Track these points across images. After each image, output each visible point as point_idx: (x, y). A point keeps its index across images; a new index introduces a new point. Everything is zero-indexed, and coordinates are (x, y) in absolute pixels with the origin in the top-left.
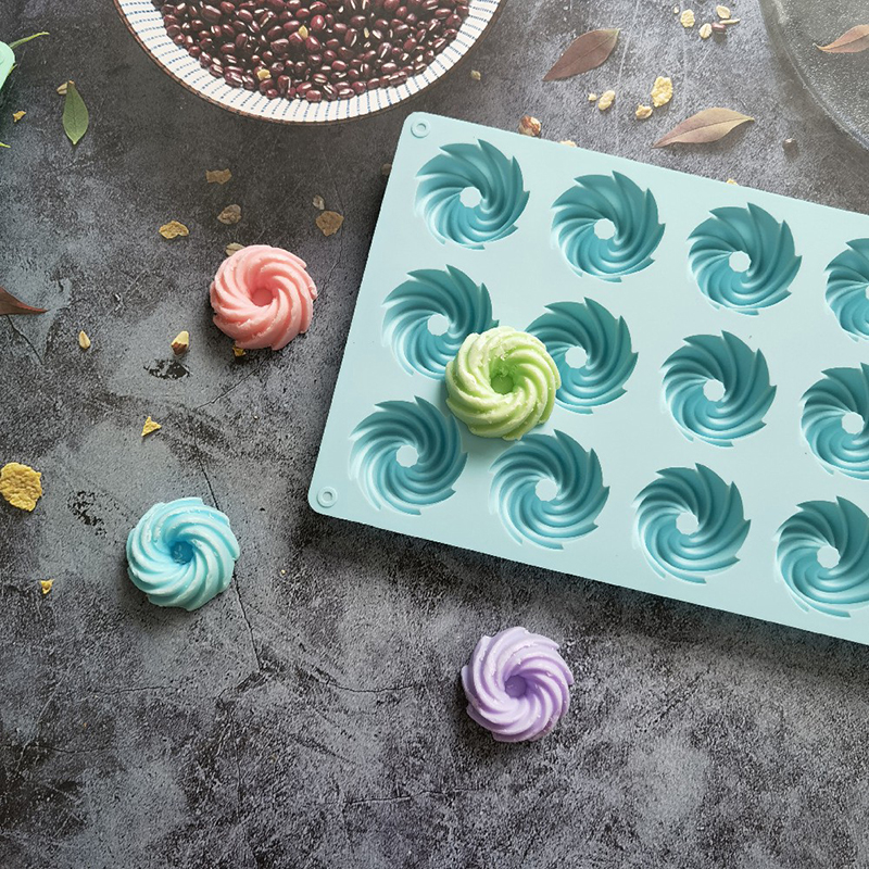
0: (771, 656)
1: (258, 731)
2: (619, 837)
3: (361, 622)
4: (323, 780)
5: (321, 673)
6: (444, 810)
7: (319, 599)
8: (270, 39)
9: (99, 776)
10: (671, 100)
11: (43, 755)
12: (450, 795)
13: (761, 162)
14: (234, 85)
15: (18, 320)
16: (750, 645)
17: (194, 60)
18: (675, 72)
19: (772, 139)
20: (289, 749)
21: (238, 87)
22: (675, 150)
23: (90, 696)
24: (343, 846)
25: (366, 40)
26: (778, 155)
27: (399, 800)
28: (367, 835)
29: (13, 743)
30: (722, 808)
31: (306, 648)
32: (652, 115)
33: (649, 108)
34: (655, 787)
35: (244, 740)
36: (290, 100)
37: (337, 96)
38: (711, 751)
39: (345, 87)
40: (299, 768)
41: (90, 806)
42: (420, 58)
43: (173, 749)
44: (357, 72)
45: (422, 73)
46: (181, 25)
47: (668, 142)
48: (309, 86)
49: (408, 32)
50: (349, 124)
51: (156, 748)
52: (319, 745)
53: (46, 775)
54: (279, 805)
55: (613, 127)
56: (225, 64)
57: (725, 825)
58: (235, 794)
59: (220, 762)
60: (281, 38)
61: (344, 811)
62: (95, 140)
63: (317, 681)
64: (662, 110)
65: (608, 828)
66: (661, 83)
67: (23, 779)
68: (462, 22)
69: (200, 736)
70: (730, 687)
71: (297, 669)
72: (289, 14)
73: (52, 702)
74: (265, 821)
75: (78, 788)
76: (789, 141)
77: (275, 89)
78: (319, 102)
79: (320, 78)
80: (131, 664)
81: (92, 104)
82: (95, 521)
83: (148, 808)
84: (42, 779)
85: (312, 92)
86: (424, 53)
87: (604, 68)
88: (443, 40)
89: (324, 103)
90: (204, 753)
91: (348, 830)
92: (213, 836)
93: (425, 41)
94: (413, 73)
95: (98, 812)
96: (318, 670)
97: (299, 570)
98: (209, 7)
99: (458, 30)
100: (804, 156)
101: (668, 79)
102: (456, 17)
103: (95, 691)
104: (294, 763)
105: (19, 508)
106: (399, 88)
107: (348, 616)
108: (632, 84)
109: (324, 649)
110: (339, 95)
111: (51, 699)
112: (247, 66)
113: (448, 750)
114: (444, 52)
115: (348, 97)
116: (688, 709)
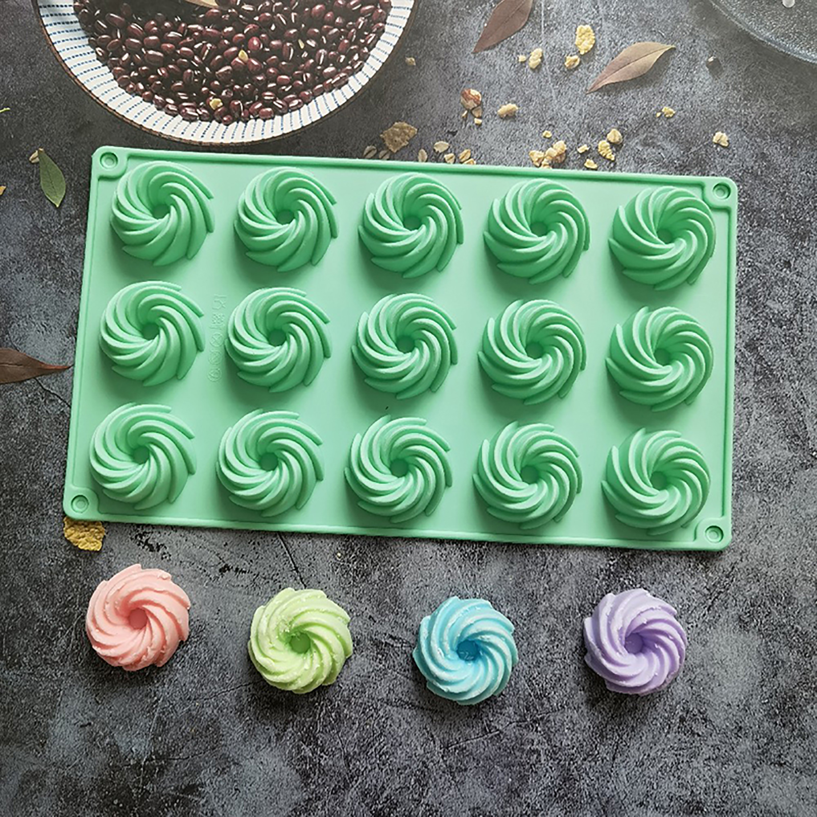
0: (795, 534)
1: (349, 702)
2: (694, 726)
3: (421, 584)
4: (418, 733)
5: (394, 638)
6: (532, 735)
7: (377, 573)
8: (214, 70)
9: (216, 774)
10: (595, 45)
11: (161, 766)
12: (535, 722)
13: (690, 85)
14: (191, 119)
15: (46, 381)
16: (774, 528)
17: (149, 104)
18: (593, 19)
19: (696, 61)
20: (381, 713)
21: (195, 120)
22: (608, 91)
23: (191, 705)
24: (450, 788)
25: (302, 51)
26: (703, 76)
27: (490, 735)
28: (469, 773)
29: (132, 762)
30: (780, 679)
31: (375, 619)
32: (580, 63)
33: (576, 57)
34: (716, 673)
35: (338, 714)
36: (246, 122)
37: (288, 109)
38: (759, 630)
39: (293, 99)
40: (394, 727)
41: (215, 803)
42: (356, 57)
43: (277, 735)
44: (300, 83)
45: (361, 70)
46: (129, 74)
47: (600, 86)
48: (260, 105)
49: (339, 34)
50: (305, 132)
51: (262, 738)
52: (407, 703)
53: (168, 784)
54: (384, 764)
55: (547, 81)
56: (178, 102)
57: (786, 694)
58: (342, 763)
59: (321, 738)
60: (224, 66)
61: (443, 757)
62: (76, 198)
63: (392, 646)
64: (588, 56)
65: (682, 720)
66: (583, 31)
67: (148, 791)
68: (388, 15)
69: (298, 719)
70: (764, 570)
71: (371, 639)
72: (226, 42)
73: (159, 718)
74: (374, 781)
75: (200, 789)
76: (711, 59)
77: (229, 115)
78: (273, 118)
79: (268, 96)
80: (221, 668)
81: (64, 165)
82: (158, 548)
83: (267, 792)
84: (164, 788)
85: (264, 110)
86: (358, 51)
87: (528, 29)
88: (373, 36)
89: (278, 118)
90: (306, 732)
91: (451, 772)
92: (331, 804)
93: (357, 39)
94: (353, 72)
95: (223, 806)
96: (391, 636)
97: (353, 550)
98: (151, 52)
99: (385, 23)
100: (728, 71)
101: (588, 27)
102: (380, 11)
103: (195, 699)
104: (389, 723)
105: (88, 550)
106: (343, 88)
107: (407, 582)
108: (557, 38)
109: (392, 616)
110: (290, 108)
111: (156, 715)
112: (199, 99)
113: (523, 681)
114: (377, 45)
115: (298, 108)
116: (731, 598)
